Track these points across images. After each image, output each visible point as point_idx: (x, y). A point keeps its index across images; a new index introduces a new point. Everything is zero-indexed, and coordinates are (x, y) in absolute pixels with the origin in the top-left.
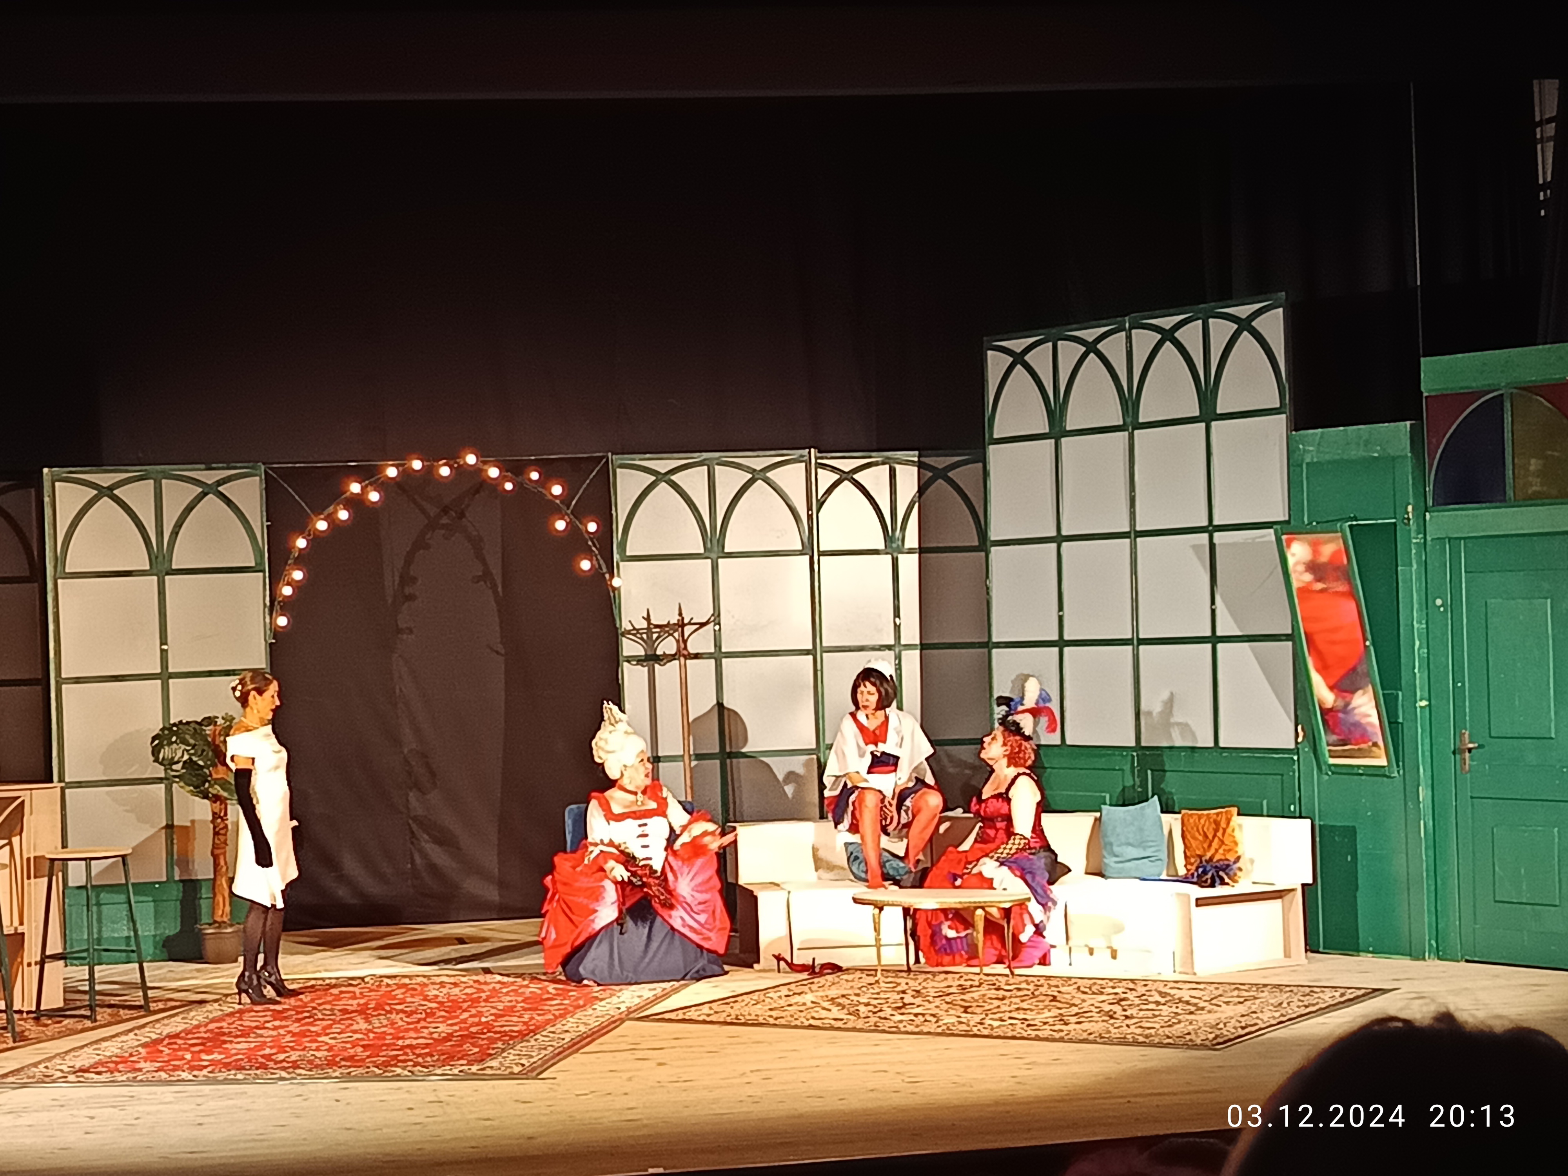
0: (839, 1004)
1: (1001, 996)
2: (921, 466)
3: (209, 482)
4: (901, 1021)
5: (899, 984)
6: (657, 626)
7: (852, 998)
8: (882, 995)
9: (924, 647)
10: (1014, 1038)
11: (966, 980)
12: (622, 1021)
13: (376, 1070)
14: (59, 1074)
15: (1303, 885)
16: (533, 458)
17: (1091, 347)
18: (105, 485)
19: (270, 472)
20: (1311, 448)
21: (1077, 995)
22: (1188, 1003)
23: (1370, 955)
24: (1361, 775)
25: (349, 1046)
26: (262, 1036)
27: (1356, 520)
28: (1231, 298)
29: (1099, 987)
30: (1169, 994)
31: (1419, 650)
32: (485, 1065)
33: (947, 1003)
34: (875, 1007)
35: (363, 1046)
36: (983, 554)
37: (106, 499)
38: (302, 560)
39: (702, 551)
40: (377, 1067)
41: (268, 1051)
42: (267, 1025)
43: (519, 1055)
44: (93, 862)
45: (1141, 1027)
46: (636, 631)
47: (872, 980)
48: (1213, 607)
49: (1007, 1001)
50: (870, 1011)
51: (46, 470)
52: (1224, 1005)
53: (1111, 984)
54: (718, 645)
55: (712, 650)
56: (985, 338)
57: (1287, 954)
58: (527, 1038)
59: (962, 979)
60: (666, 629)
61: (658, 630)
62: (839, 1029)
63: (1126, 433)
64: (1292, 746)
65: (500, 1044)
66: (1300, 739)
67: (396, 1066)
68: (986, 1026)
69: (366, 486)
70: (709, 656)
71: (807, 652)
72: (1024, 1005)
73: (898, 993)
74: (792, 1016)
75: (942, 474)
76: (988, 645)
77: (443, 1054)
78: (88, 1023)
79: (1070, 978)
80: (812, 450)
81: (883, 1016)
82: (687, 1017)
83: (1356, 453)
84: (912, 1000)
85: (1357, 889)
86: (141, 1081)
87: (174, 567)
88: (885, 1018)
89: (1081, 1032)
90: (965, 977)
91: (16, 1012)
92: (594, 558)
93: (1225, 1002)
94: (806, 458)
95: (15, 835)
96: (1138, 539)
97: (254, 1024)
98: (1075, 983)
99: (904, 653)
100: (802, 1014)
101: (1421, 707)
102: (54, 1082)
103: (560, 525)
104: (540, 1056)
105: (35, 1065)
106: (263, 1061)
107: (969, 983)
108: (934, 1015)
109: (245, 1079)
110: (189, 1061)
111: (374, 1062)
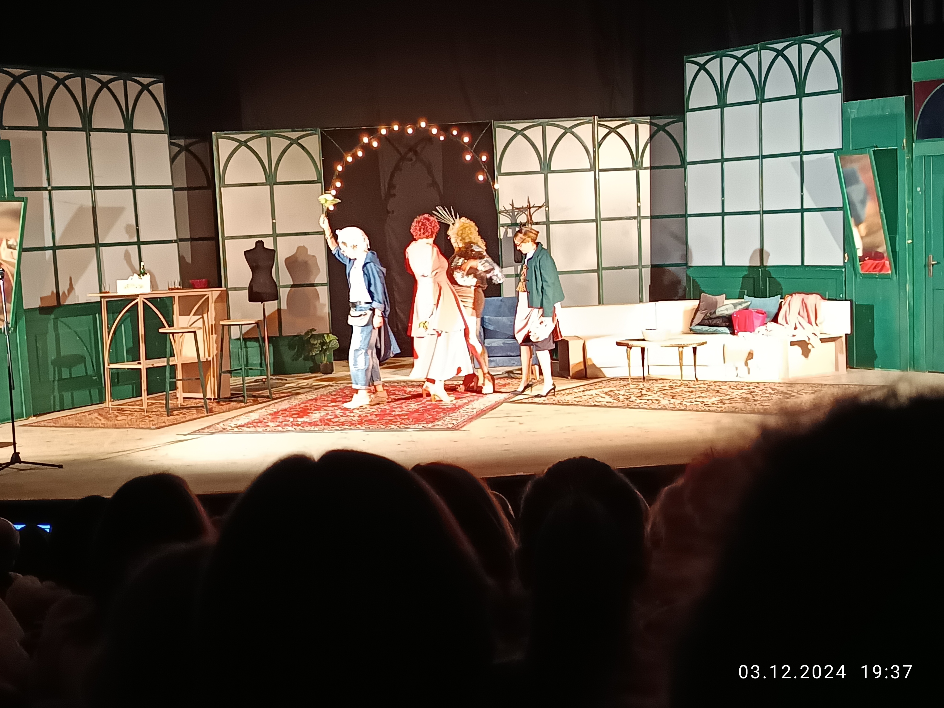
0: (609, 395)
1: (691, 391)
2: (651, 124)
3: (294, 138)
4: (640, 403)
5: (639, 385)
6: (517, 208)
7: (616, 392)
8: (631, 391)
9: (652, 217)
10: (697, 411)
11: (673, 383)
12: (502, 403)
13: (382, 426)
14: (230, 428)
15: (846, 335)
16: (454, 123)
17: (740, 60)
18: (243, 140)
19: (324, 132)
20: (854, 111)
21: (729, 390)
22: (786, 393)
23: (879, 369)
24: (877, 278)
25: (369, 415)
26: (327, 410)
27: (877, 148)
28: (813, 33)
29: (740, 386)
30: (776, 389)
31: (908, 214)
32: (435, 424)
33: (663, 394)
34: (628, 396)
35: (375, 415)
36: (683, 169)
37: (243, 147)
38: (341, 176)
39: (539, 169)
40: (382, 425)
41: (329, 417)
42: (329, 405)
43: (451, 419)
44: (243, 326)
45: (762, 405)
46: (506, 211)
47: (625, 383)
48: (802, 194)
49: (694, 393)
50: (625, 398)
51: (213, 133)
52: (804, 394)
53: (747, 384)
54: (547, 217)
55: (545, 220)
56: (685, 57)
57: (837, 369)
58: (455, 411)
59: (671, 383)
60: (521, 210)
61: (517, 210)
62: (609, 407)
63: (758, 105)
64: (842, 264)
65: (442, 414)
66: (846, 261)
67: (391, 424)
68: (683, 405)
69: (371, 139)
70: (543, 223)
71: (592, 221)
72: (703, 395)
73: (639, 389)
74: (586, 401)
75: (662, 128)
76: (685, 216)
77: (414, 419)
78: (243, 404)
79: (726, 382)
80: (596, 117)
81: (631, 400)
82: (534, 402)
83: (878, 113)
84: (646, 393)
85: (873, 336)
86: (269, 431)
87: (278, 181)
88: (632, 401)
89: (731, 408)
90: (673, 382)
91: (208, 399)
92: (485, 174)
93: (804, 393)
94: (593, 121)
95: (205, 314)
96: (764, 160)
97: (322, 405)
98: (729, 384)
99: (642, 221)
100: (591, 400)
101: (908, 243)
102: (227, 431)
103: (468, 157)
104: (462, 420)
105: (218, 424)
106: (328, 422)
107: (674, 385)
108: (657, 400)
109: (319, 430)
110: (292, 422)
111: (381, 422)
